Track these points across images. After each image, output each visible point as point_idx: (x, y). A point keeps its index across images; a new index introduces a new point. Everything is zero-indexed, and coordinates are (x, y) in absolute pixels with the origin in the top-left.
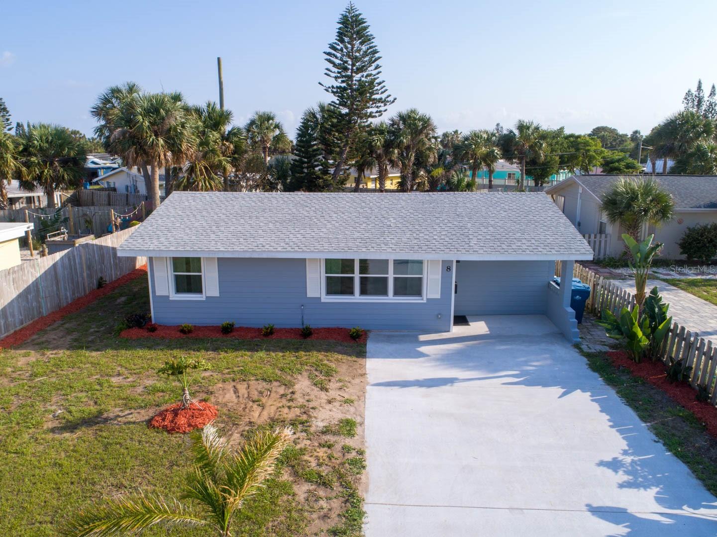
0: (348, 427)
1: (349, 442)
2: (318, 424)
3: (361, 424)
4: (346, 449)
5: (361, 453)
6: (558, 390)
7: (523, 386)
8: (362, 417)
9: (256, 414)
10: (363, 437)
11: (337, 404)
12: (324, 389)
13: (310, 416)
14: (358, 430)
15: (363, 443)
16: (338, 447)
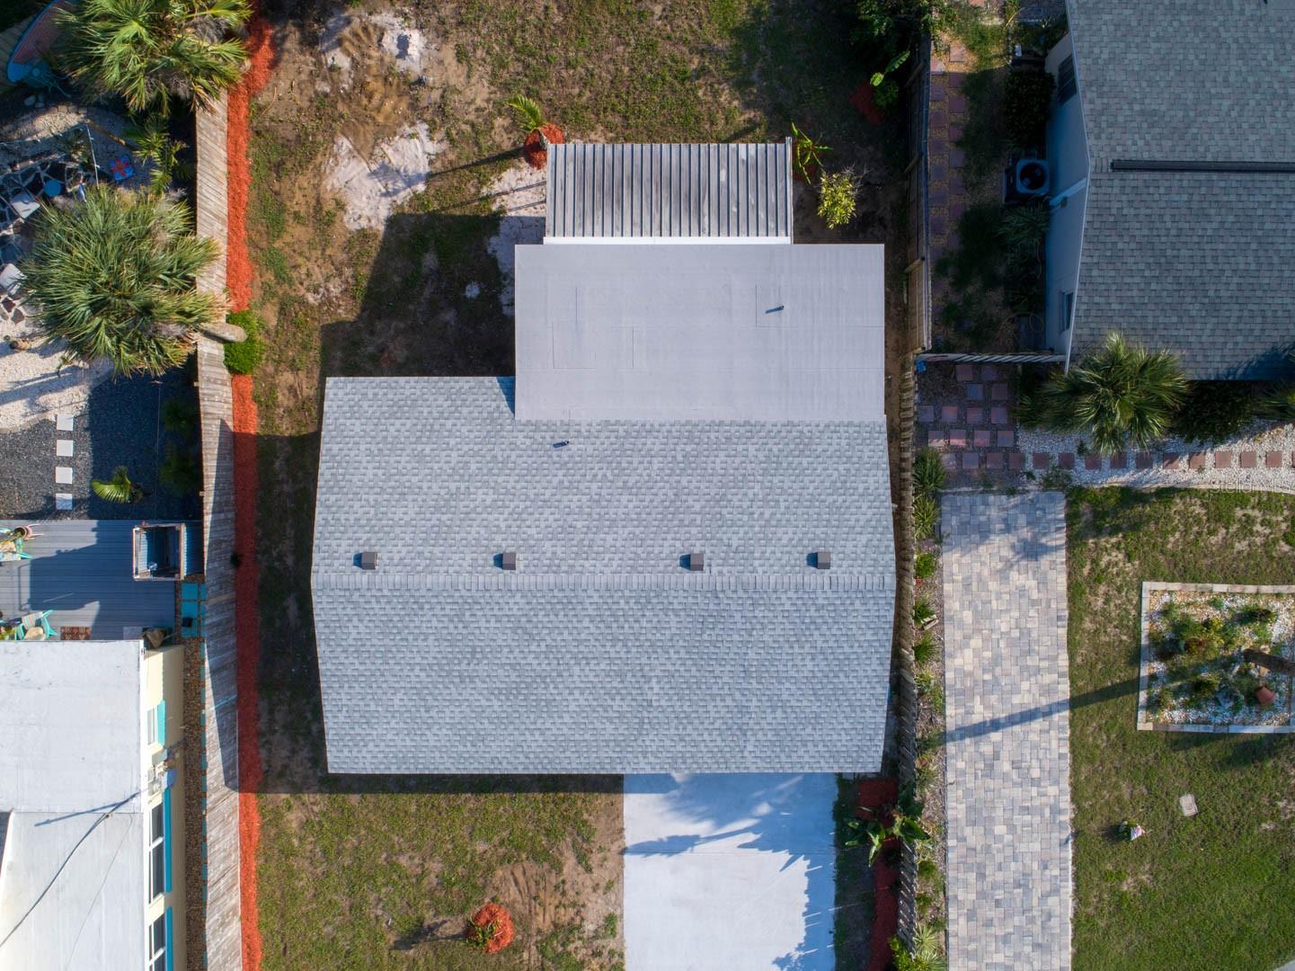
0: (611, 923)
1: (612, 944)
2: (589, 927)
3: (622, 916)
4: (612, 953)
5: (621, 956)
6: (784, 856)
7: (756, 850)
8: (620, 905)
9: (540, 918)
10: (622, 937)
11: (600, 892)
12: (589, 870)
13: (582, 919)
14: (618, 925)
15: (622, 943)
16: (605, 953)
